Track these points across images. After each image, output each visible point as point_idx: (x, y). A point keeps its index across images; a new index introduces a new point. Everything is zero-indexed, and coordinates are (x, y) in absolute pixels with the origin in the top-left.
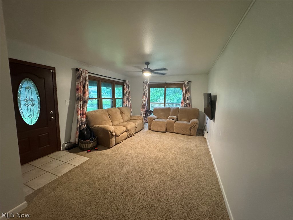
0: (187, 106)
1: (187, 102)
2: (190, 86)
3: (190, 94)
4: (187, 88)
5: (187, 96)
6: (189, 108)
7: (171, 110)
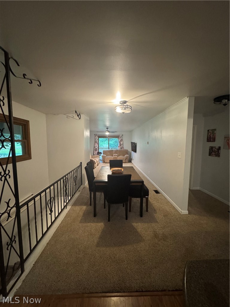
0: (122, 149)
1: (122, 146)
2: (123, 137)
3: (123, 142)
4: (121, 139)
5: (122, 143)
6: (123, 149)
7: (114, 151)
